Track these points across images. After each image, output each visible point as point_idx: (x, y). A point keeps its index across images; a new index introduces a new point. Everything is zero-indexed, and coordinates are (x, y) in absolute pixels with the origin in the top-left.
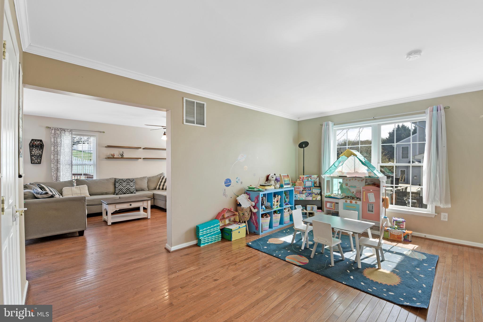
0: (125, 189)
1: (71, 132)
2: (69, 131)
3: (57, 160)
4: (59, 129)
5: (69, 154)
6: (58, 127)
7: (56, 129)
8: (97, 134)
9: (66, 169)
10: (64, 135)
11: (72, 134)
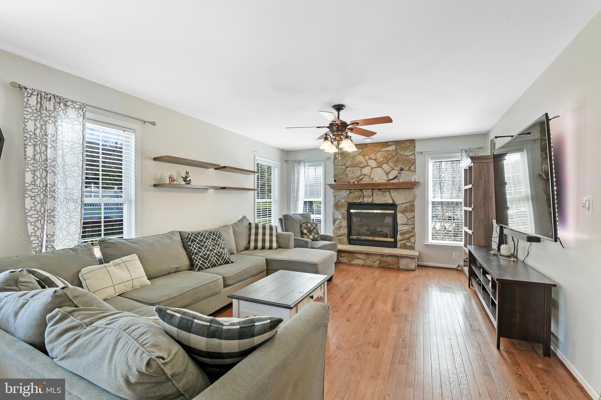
0: (200, 259)
1: (81, 111)
2: (77, 107)
3: (44, 188)
4: (53, 97)
5: (76, 171)
6: (48, 91)
7: (43, 97)
8: (137, 126)
9: (68, 214)
10: (63, 116)
11: (84, 116)
